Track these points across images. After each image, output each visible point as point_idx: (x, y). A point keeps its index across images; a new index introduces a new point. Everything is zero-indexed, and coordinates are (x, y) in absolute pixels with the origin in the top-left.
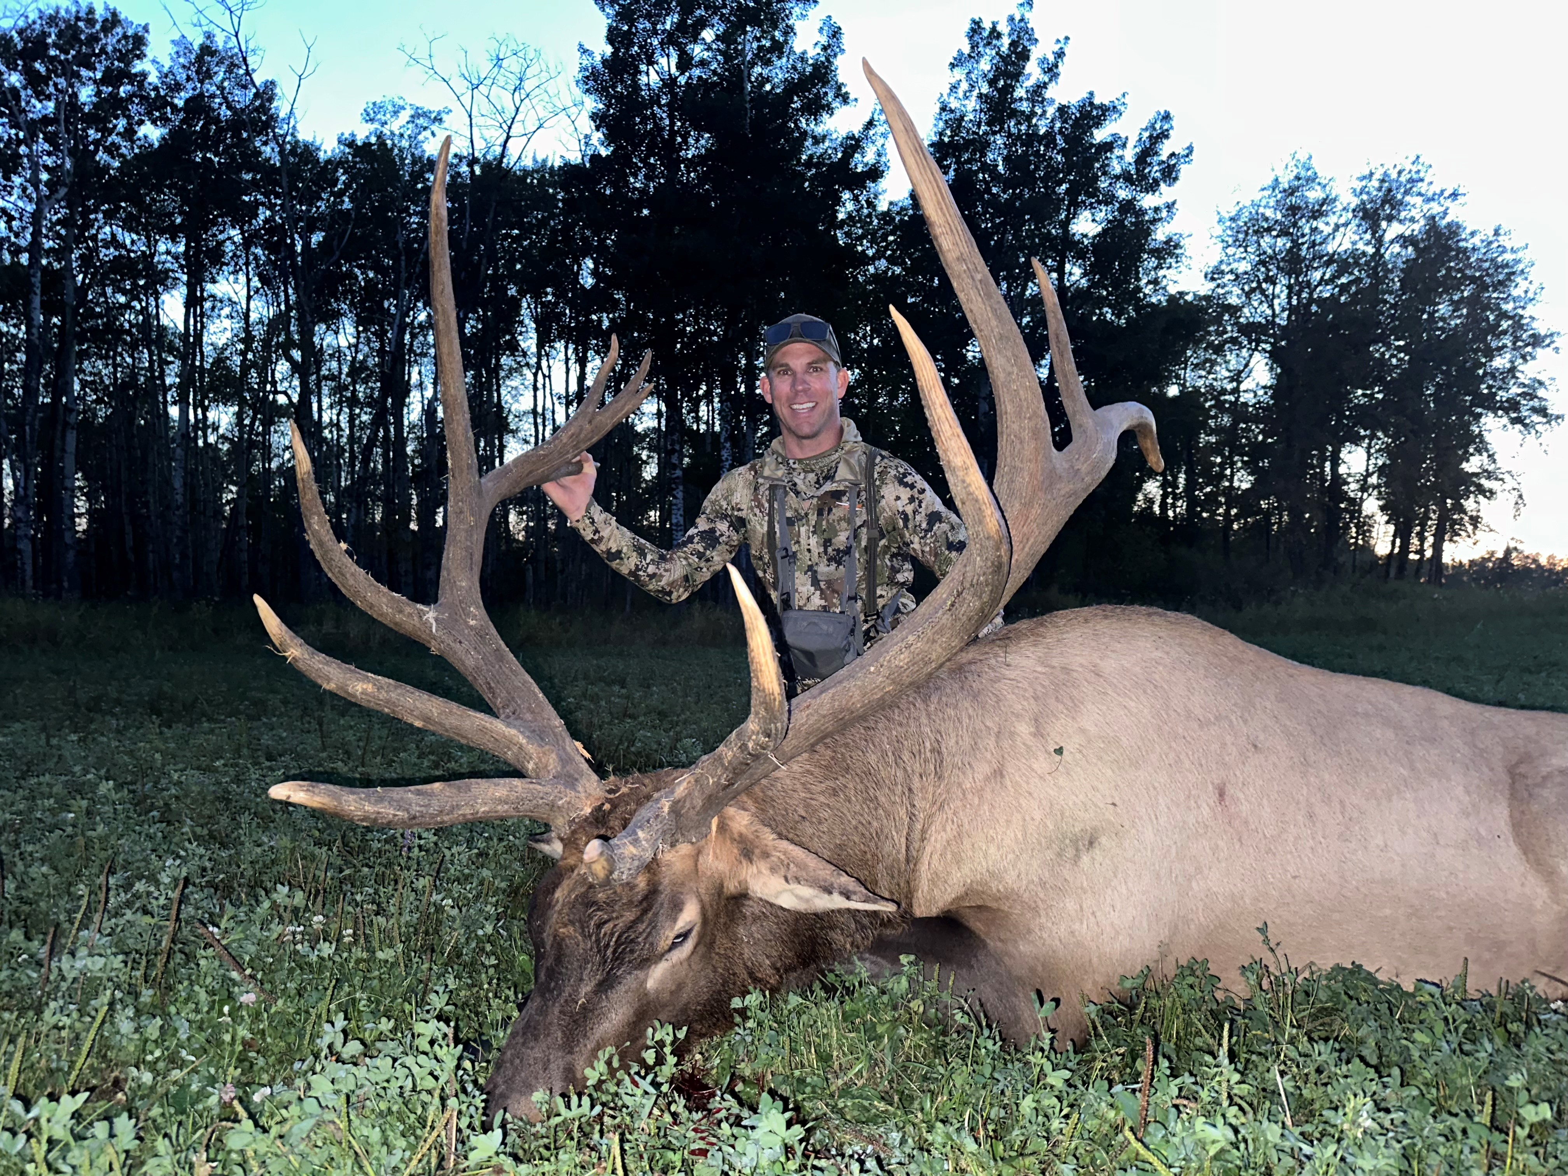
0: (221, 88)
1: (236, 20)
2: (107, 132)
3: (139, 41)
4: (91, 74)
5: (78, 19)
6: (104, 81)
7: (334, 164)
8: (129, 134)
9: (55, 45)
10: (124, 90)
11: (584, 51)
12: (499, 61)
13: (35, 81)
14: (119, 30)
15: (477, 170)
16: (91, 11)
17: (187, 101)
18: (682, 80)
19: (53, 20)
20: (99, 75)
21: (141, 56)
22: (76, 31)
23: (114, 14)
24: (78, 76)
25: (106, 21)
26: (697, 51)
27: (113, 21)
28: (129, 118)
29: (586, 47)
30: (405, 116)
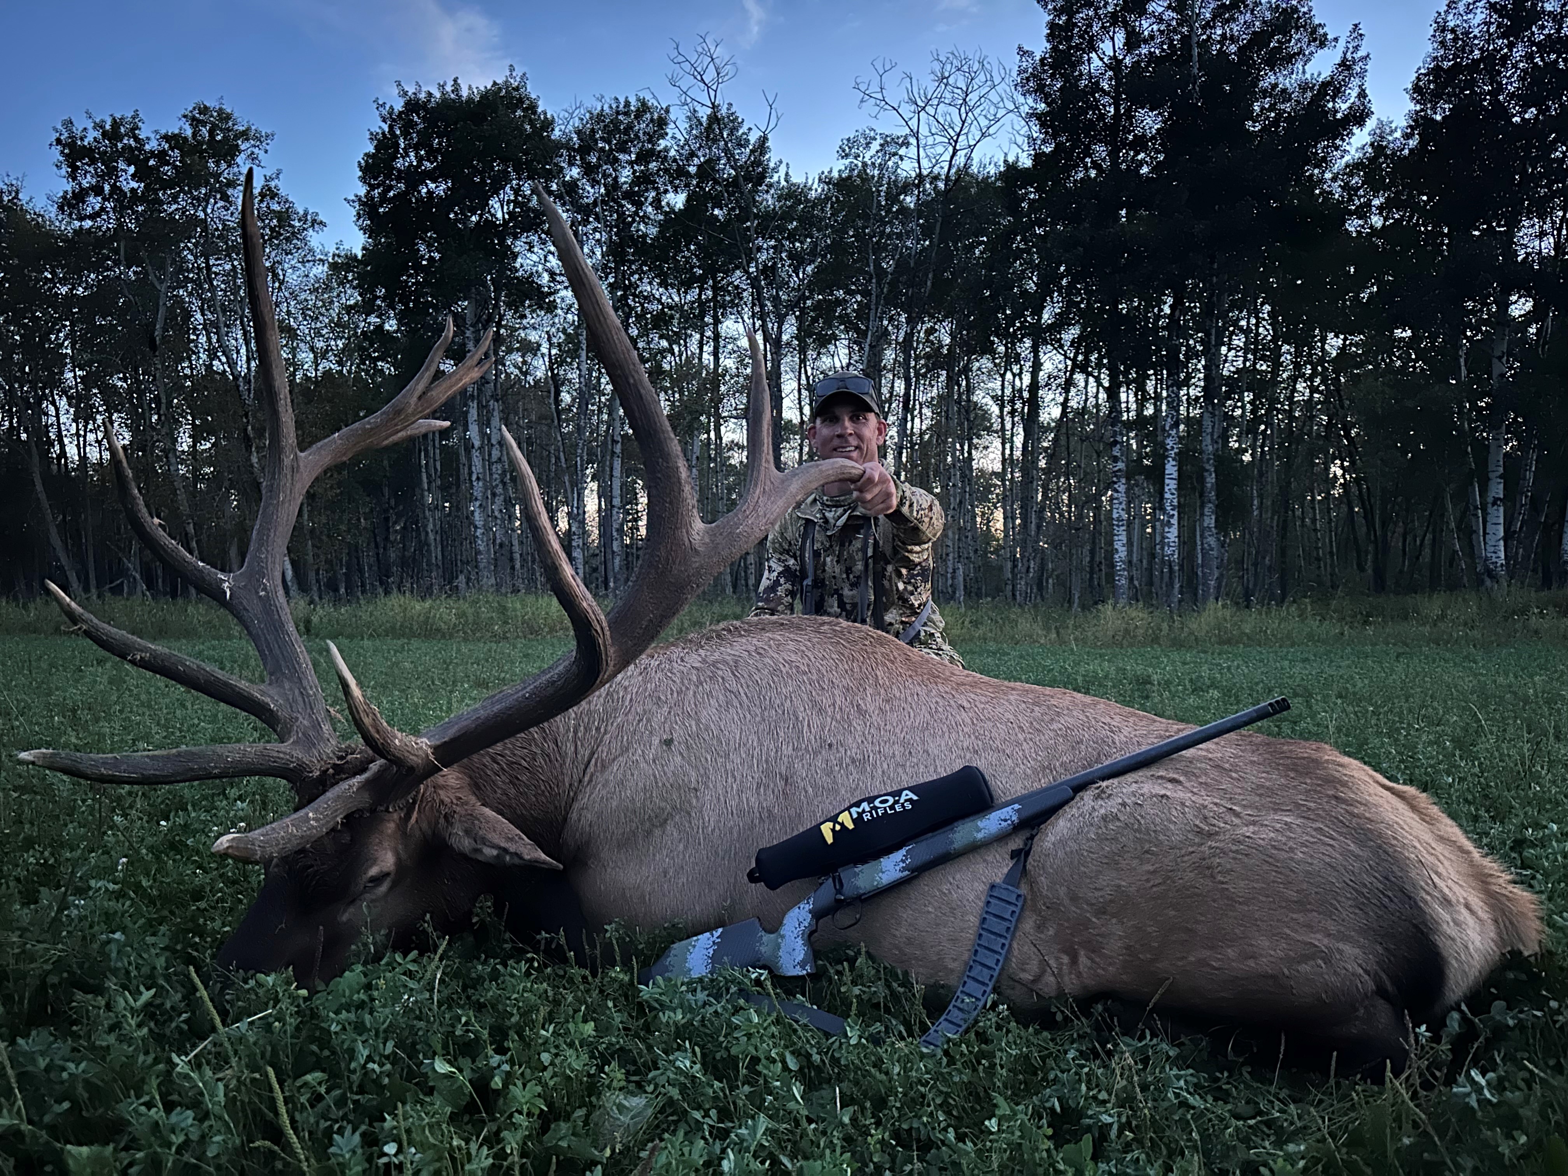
0: (726, 150)
1: (712, 93)
2: (639, 205)
3: (662, 122)
4: (627, 157)
5: (618, 113)
6: (637, 161)
7: (821, 202)
8: (657, 204)
9: (602, 139)
10: (653, 166)
11: (1023, 53)
12: (943, 79)
13: (589, 171)
14: (648, 116)
15: (941, 185)
16: (627, 104)
17: (699, 167)
18: (1127, 61)
19: (600, 117)
20: (633, 156)
21: (663, 136)
22: (616, 123)
23: (644, 103)
24: (616, 160)
25: (638, 110)
26: (1146, 26)
27: (644, 108)
28: (657, 189)
29: (1026, 48)
30: (875, 146)
